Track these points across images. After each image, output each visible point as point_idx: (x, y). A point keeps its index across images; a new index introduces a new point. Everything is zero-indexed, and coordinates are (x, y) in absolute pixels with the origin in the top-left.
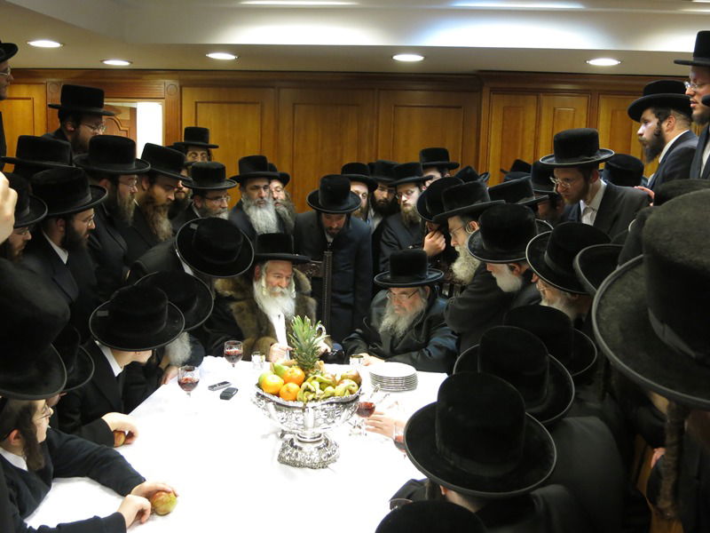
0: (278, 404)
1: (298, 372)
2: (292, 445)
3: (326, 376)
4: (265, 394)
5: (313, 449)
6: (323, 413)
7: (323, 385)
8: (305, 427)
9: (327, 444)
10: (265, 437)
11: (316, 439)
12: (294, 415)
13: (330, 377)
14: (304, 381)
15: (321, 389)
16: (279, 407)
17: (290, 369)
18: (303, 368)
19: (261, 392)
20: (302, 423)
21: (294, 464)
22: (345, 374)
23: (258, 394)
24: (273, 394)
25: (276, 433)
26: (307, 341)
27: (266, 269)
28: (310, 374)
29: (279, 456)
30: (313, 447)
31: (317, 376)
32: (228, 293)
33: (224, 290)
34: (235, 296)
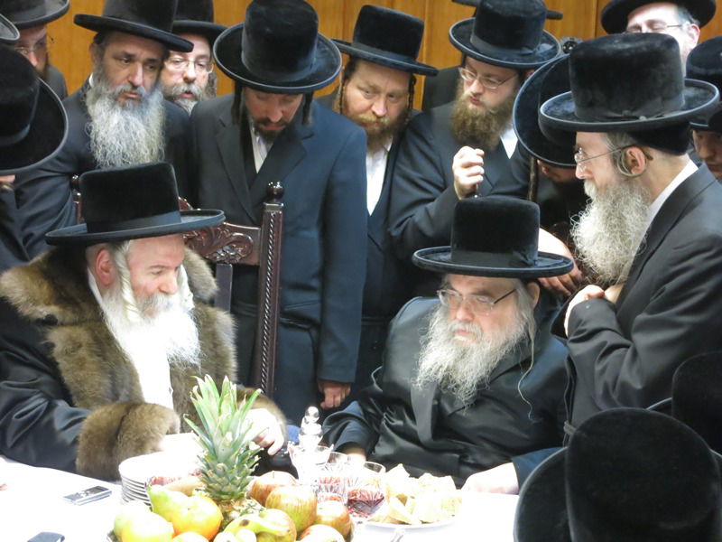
1: (208, 509)
7: (263, 538)
14: (221, 529)
17: (189, 501)
18: (219, 497)
26: (229, 436)
27: (126, 257)
28: (233, 514)
31: (248, 517)
32: (44, 311)
33: (36, 303)
34: (59, 318)
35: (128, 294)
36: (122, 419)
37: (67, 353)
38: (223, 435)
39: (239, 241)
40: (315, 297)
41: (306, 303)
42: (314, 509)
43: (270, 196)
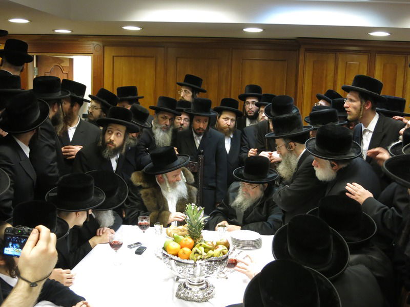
0: (177, 261)
1: (190, 241)
2: (185, 287)
3: (208, 243)
4: (168, 255)
5: (198, 289)
6: (206, 268)
7: (206, 249)
8: (194, 276)
9: (208, 286)
10: (167, 280)
11: (200, 283)
12: (187, 268)
13: (210, 243)
14: (194, 247)
15: (205, 252)
16: (179, 263)
17: (185, 239)
18: (193, 237)
19: (166, 253)
20: (193, 273)
21: (186, 299)
22: (219, 241)
24: (174, 255)
26: (196, 221)
28: (197, 242)
29: (177, 293)
30: (198, 288)
31: (202, 243)
32: (139, 184)
34: (143, 186)
37: (144, 196)
38: (194, 220)
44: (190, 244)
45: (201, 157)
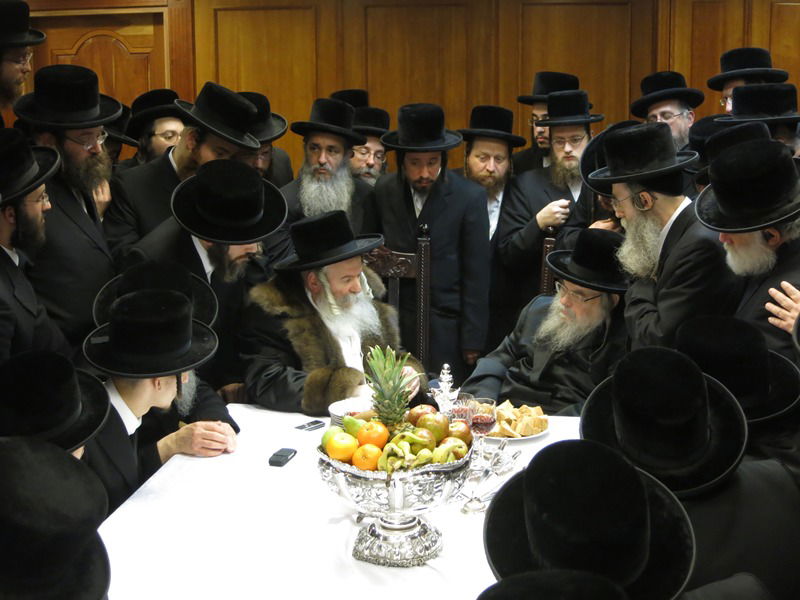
0: (351, 475)
1: (379, 429)
2: (373, 533)
4: (333, 463)
5: (403, 539)
6: (417, 487)
7: (415, 447)
8: (390, 507)
9: (425, 532)
11: (408, 524)
12: (374, 491)
14: (388, 441)
15: (412, 452)
16: (355, 479)
17: (368, 425)
18: (386, 422)
19: (325, 458)
20: (386, 501)
21: (376, 561)
23: (322, 462)
24: (344, 462)
25: (348, 516)
26: (391, 383)
27: (326, 274)
28: (396, 432)
29: (355, 549)
30: (403, 536)
31: (405, 433)
32: (279, 310)
33: (273, 305)
34: (289, 314)
35: (331, 299)
36: (331, 376)
37: (296, 335)
38: (387, 382)
39: (402, 262)
40: (456, 296)
41: (451, 300)
42: (448, 427)
43: (421, 233)
44: (380, 436)
45: (424, 241)
